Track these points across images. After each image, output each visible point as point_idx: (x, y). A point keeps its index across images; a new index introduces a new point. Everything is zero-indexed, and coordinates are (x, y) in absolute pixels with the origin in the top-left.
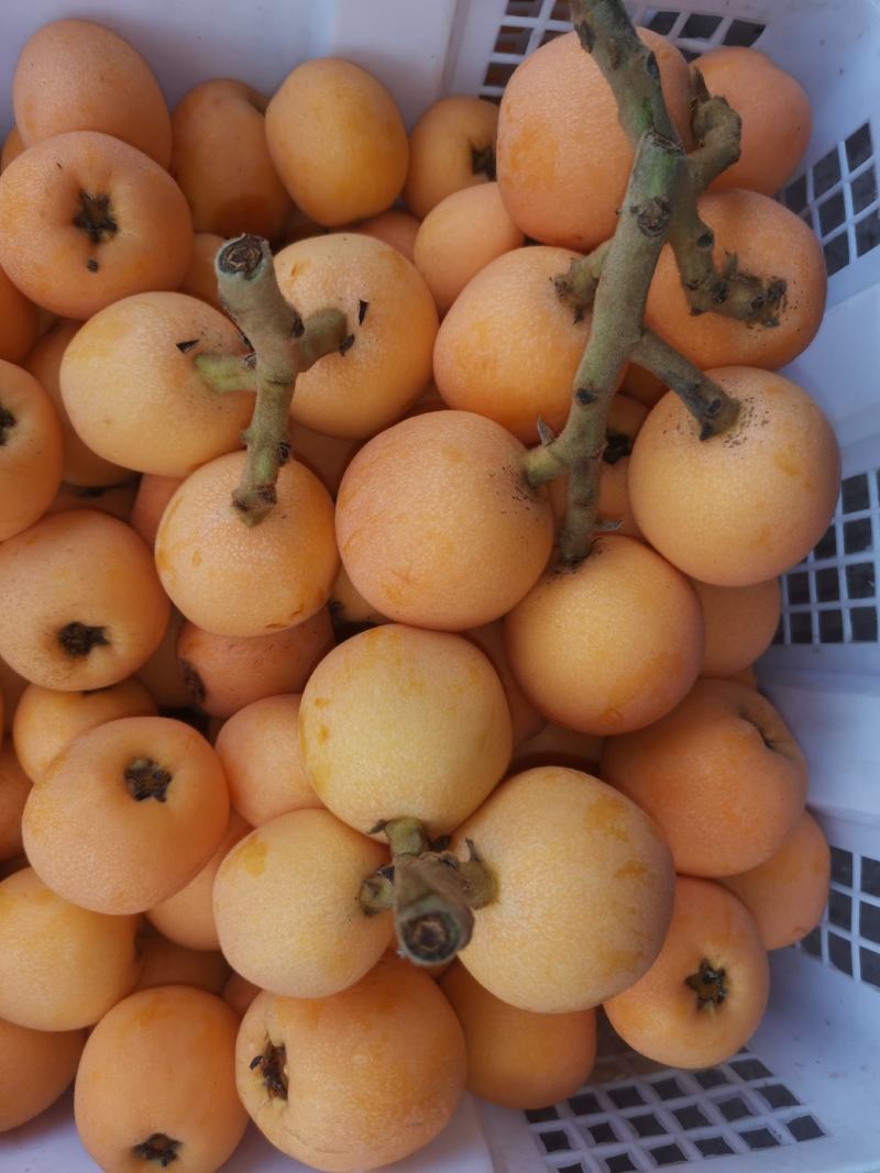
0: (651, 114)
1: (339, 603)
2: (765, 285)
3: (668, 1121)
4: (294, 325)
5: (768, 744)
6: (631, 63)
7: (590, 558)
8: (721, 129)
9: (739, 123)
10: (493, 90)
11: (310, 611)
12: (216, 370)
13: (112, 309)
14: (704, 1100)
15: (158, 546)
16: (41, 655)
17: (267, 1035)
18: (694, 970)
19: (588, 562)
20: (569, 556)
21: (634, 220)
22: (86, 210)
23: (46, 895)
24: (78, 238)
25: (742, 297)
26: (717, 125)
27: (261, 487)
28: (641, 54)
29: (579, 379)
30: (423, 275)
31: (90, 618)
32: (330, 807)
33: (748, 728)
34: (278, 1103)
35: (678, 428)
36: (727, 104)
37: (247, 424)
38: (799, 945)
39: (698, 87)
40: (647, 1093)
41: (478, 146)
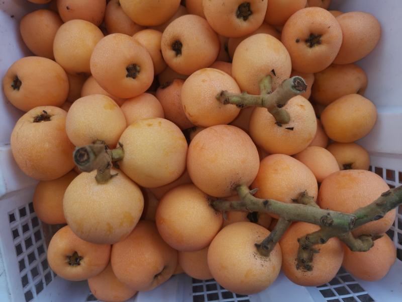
0: (362, 218)
1: (196, 130)
2: (310, 264)
3: (30, 250)
4: (281, 104)
5: (156, 276)
6: (379, 210)
7: (214, 210)
8: (362, 244)
9: (364, 251)
10: (373, 169)
11: (191, 119)
12: (266, 82)
13: (284, 48)
14: (38, 262)
15: (209, 69)
16: (171, 35)
17: (54, 115)
18: (80, 254)
19: (213, 210)
20: (214, 203)
21: (325, 214)
22: (316, 37)
23: (96, 43)
24: (306, 35)
25: (305, 255)
26: (363, 243)
27: (228, 99)
28: (382, 213)
29: (272, 201)
30: (306, 149)
31: (184, 50)
32: (127, 128)
33: (161, 269)
34: (32, 120)
35: (259, 236)
36: (371, 247)
37: (248, 93)
38: (91, 294)
39: (377, 237)
40: (39, 243)
41: (353, 165)
